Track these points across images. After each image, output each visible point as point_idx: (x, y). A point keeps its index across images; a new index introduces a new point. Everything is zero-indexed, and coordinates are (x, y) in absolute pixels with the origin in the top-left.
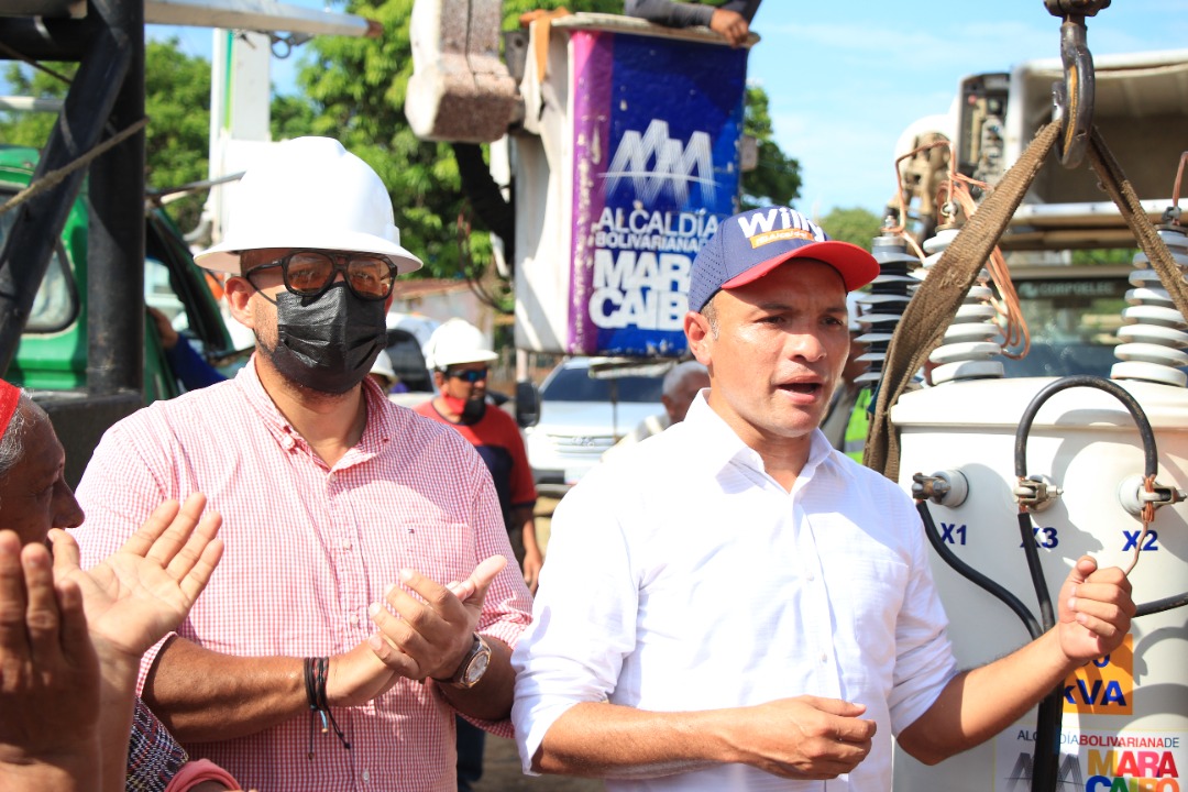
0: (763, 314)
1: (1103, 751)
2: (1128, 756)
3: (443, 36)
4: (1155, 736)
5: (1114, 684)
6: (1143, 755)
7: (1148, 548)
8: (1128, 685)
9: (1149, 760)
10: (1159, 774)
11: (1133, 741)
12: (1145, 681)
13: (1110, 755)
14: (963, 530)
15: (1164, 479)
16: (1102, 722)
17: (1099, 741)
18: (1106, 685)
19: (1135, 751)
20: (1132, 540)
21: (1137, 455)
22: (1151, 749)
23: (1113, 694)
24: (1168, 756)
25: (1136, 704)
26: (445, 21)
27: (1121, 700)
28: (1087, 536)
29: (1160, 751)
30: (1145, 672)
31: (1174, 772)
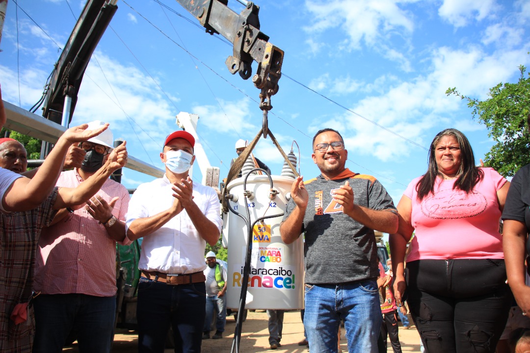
0: (171, 148)
1: (264, 251)
2: (269, 252)
3: (207, 183)
4: (276, 247)
5: (267, 236)
6: (273, 251)
7: (274, 206)
8: (269, 236)
9: (274, 253)
10: (277, 255)
11: (271, 248)
12: (273, 235)
13: (265, 251)
14: (237, 206)
15: (274, 189)
16: (264, 244)
17: (263, 248)
18: (264, 236)
19: (271, 250)
20: (270, 205)
21: (269, 186)
22: (275, 250)
23: (266, 238)
24: (279, 252)
25: (271, 240)
26: (207, 180)
27: (268, 239)
28: (260, 204)
29: (277, 251)
30: (273, 233)
31: (280, 256)
